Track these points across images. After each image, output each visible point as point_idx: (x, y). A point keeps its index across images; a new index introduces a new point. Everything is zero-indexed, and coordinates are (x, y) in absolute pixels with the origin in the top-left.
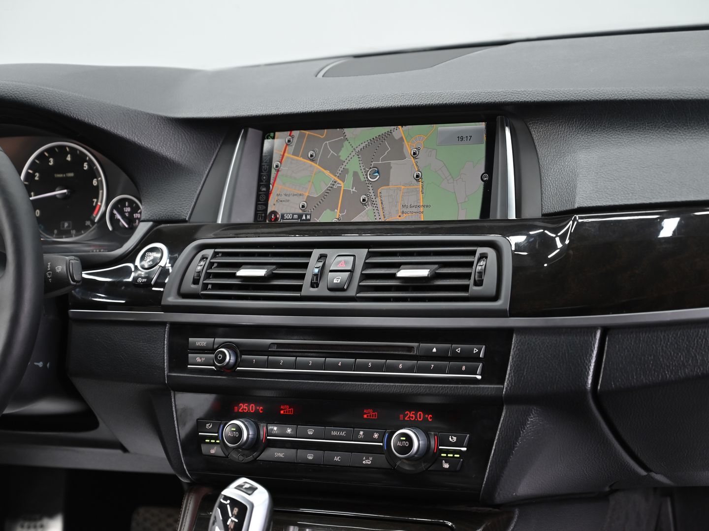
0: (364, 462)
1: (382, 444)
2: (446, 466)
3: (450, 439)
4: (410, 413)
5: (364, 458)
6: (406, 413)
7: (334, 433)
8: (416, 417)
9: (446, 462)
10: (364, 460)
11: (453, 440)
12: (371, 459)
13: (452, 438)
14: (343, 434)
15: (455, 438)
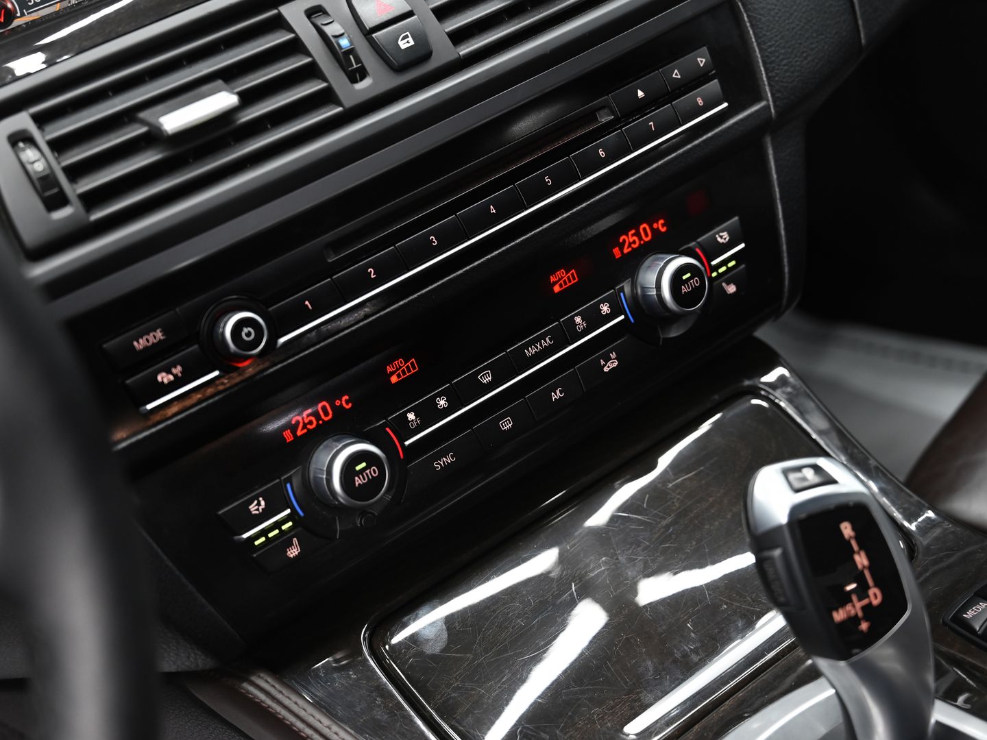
0: (606, 369)
1: (622, 317)
2: (732, 289)
3: (719, 239)
4: (627, 235)
5: (603, 363)
6: (621, 240)
7: (530, 352)
8: (640, 239)
9: (728, 284)
10: (604, 365)
11: (725, 239)
12: (613, 355)
13: (721, 237)
14: (547, 342)
15: (725, 235)
